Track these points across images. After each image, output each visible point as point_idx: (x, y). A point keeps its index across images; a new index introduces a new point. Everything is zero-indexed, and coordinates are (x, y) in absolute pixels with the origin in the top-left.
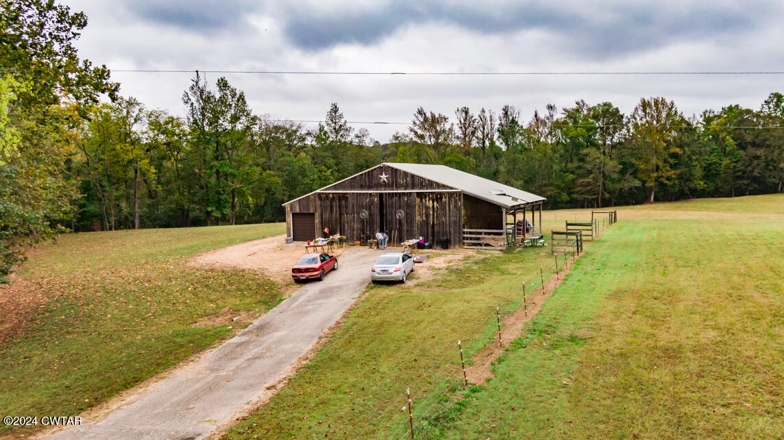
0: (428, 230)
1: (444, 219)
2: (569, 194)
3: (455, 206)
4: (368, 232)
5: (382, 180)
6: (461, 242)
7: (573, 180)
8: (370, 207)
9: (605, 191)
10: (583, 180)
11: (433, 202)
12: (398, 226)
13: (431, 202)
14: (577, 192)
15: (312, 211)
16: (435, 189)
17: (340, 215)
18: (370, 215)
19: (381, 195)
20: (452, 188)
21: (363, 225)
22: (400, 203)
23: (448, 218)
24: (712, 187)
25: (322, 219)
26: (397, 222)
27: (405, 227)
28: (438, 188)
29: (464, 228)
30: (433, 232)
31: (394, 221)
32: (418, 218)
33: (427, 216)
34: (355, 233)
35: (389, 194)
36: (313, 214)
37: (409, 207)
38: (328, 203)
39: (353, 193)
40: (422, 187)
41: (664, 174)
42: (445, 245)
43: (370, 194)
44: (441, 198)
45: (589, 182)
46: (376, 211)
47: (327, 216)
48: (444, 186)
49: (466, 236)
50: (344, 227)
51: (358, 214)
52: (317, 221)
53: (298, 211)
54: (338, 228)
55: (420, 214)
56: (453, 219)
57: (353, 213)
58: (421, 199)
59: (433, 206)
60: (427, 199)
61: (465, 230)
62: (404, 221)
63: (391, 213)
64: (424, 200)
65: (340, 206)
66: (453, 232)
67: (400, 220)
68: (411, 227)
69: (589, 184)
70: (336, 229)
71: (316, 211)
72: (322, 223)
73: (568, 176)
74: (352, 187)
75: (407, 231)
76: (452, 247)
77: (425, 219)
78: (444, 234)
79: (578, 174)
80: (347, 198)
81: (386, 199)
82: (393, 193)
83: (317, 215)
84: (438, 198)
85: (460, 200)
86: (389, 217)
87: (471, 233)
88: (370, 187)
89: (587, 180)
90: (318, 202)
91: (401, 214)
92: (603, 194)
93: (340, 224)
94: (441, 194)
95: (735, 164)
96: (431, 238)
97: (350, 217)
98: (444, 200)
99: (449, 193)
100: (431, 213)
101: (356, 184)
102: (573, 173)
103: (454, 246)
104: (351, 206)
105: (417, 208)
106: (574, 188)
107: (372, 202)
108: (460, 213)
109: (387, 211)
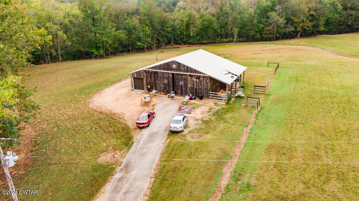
0: (194, 90)
1: (201, 87)
2: (261, 34)
3: (206, 82)
4: (167, 89)
5: (173, 67)
6: (208, 97)
7: (263, 28)
8: (168, 79)
9: (278, 33)
10: (267, 28)
11: (196, 79)
12: (180, 88)
13: (195, 79)
14: (264, 34)
15: (142, 78)
16: (197, 73)
17: (155, 80)
18: (168, 82)
19: (173, 74)
20: (205, 74)
21: (165, 86)
22: (181, 78)
23: (202, 86)
24: (328, 30)
25: (147, 81)
26: (180, 86)
27: (184, 89)
28: (199, 73)
29: (209, 91)
30: (196, 92)
31: (179, 85)
32: (189, 85)
33: (193, 85)
34: (162, 89)
35: (177, 74)
36: (143, 79)
37: (186, 80)
38: (149, 74)
39: (161, 72)
40: (191, 72)
41: (306, 25)
42: (201, 98)
43: (168, 73)
44: (200, 78)
45: (270, 29)
46: (171, 80)
47: (149, 80)
48: (201, 73)
49: (210, 95)
50: (157, 86)
51: (163, 81)
52: (144, 82)
53: (136, 76)
54: (154, 86)
55: (190, 84)
56: (205, 87)
57: (161, 80)
58: (191, 77)
59: (196, 81)
60: (194, 77)
61: (210, 92)
62: (183, 86)
63: (178, 82)
64: (192, 78)
65: (155, 77)
66: (204, 93)
67: (181, 86)
68: (186, 89)
69: (270, 30)
70: (153, 86)
71: (144, 77)
72: (147, 83)
73: (260, 25)
74: (160, 69)
75: (185, 90)
76: (204, 99)
77: (192, 86)
78: (201, 93)
79: (266, 25)
80: (158, 73)
81: (175, 75)
82: (178, 74)
83: (145, 79)
84: (198, 77)
85: (208, 79)
86: (177, 84)
87: (212, 94)
88: (168, 70)
89: (269, 28)
90: (145, 74)
91: (182, 83)
92: (276, 34)
93: (155, 84)
94: (200, 76)
95: (340, 18)
96: (195, 94)
97: (160, 82)
98: (201, 79)
99: (203, 76)
100: (195, 83)
101: (162, 68)
102: (263, 24)
103: (205, 99)
104: (159, 77)
105: (189, 81)
106: (263, 32)
107: (169, 77)
108: (208, 85)
109: (176, 81)
